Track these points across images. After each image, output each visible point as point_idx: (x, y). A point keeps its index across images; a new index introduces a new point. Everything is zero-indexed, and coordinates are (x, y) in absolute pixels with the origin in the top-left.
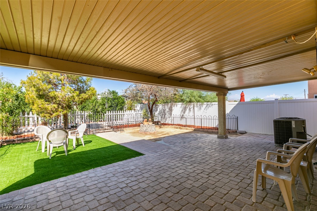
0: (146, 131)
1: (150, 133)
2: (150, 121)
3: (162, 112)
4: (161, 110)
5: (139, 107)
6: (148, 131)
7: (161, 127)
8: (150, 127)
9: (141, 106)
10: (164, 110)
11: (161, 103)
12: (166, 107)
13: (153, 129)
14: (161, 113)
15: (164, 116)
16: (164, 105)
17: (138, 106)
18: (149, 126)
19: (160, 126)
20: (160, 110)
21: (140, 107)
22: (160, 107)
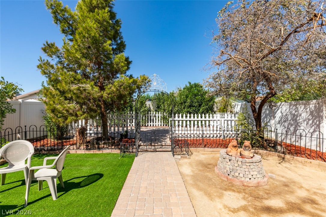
0: (232, 173)
1: (242, 182)
2: (246, 147)
3: (287, 119)
4: (286, 115)
5: (239, 107)
6: (237, 174)
7: (284, 158)
8: (244, 167)
9: (243, 106)
10: (294, 115)
11: (285, 101)
12: (301, 108)
13: (255, 173)
14: (285, 121)
15: (295, 128)
16: (296, 105)
17: (236, 106)
18: (240, 163)
19: (283, 155)
20: (284, 114)
21: (241, 107)
22: (284, 109)
